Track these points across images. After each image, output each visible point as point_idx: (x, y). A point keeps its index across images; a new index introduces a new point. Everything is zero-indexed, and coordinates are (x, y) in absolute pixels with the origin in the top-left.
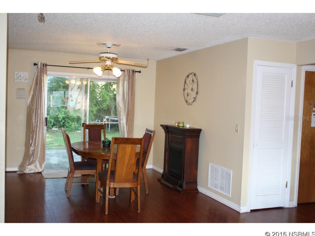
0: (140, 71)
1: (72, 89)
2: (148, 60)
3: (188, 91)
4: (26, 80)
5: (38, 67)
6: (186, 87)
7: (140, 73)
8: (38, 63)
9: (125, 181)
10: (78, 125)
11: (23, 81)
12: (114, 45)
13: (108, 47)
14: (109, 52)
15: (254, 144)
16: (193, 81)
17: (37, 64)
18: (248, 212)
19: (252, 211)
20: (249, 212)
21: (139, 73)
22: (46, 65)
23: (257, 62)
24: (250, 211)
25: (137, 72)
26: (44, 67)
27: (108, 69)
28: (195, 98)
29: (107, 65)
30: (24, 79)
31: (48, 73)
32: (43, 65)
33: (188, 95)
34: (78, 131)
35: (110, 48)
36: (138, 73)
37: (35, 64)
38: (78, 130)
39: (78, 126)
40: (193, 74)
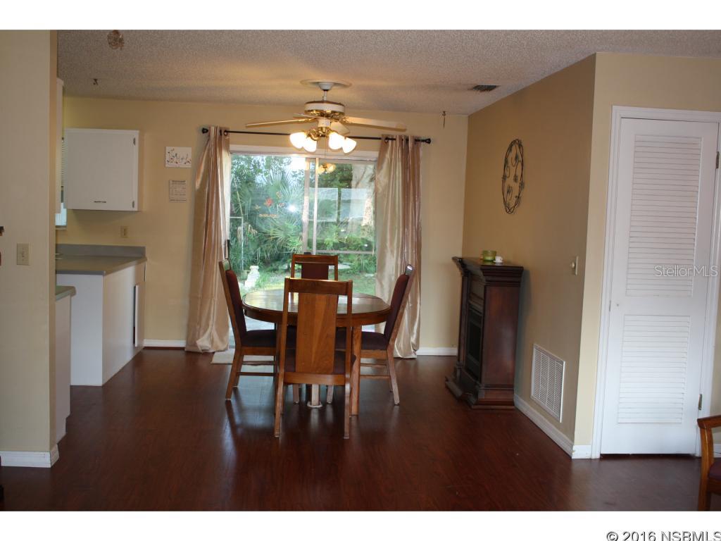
0: (429, 140)
1: (358, 183)
2: (444, 113)
3: (510, 181)
4: (187, 164)
5: (209, 136)
6: (507, 173)
7: (429, 143)
8: (210, 128)
9: (318, 372)
10: (367, 261)
11: (182, 165)
12: (335, 84)
13: (325, 90)
14: (325, 99)
15: (610, 302)
16: (517, 158)
17: (207, 131)
18: (593, 457)
19: (605, 457)
20: (595, 459)
21: (428, 145)
22: (225, 131)
23: (618, 111)
24: (598, 456)
25: (423, 141)
26: (223, 136)
27: (322, 136)
28: (518, 197)
29: (322, 128)
30: (184, 161)
31: (232, 147)
32: (221, 131)
33: (508, 192)
34: (367, 275)
35: (329, 92)
36: (425, 143)
37: (205, 131)
38: (367, 272)
39: (366, 264)
40: (517, 142)
